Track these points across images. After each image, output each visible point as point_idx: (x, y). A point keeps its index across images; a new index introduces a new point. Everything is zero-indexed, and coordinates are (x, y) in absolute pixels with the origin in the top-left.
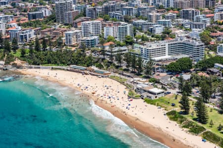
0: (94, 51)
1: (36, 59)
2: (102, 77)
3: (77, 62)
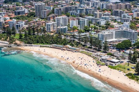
0: (66, 35)
1: (29, 40)
2: (75, 52)
3: (56, 42)
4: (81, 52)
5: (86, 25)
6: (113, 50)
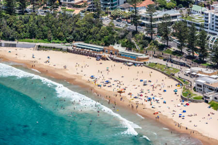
0: (117, 16)
1: (8, 30)
2: (134, 64)
3: (85, 37)
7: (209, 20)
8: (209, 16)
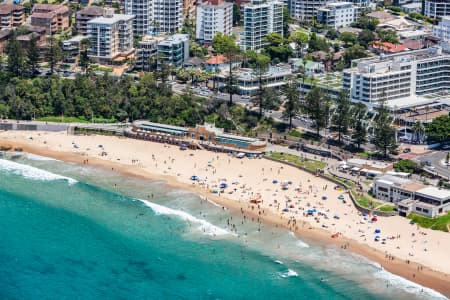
4: (276, 158)
5: (271, 30)
6: (415, 149)
7: (352, 84)
8: (352, 78)
